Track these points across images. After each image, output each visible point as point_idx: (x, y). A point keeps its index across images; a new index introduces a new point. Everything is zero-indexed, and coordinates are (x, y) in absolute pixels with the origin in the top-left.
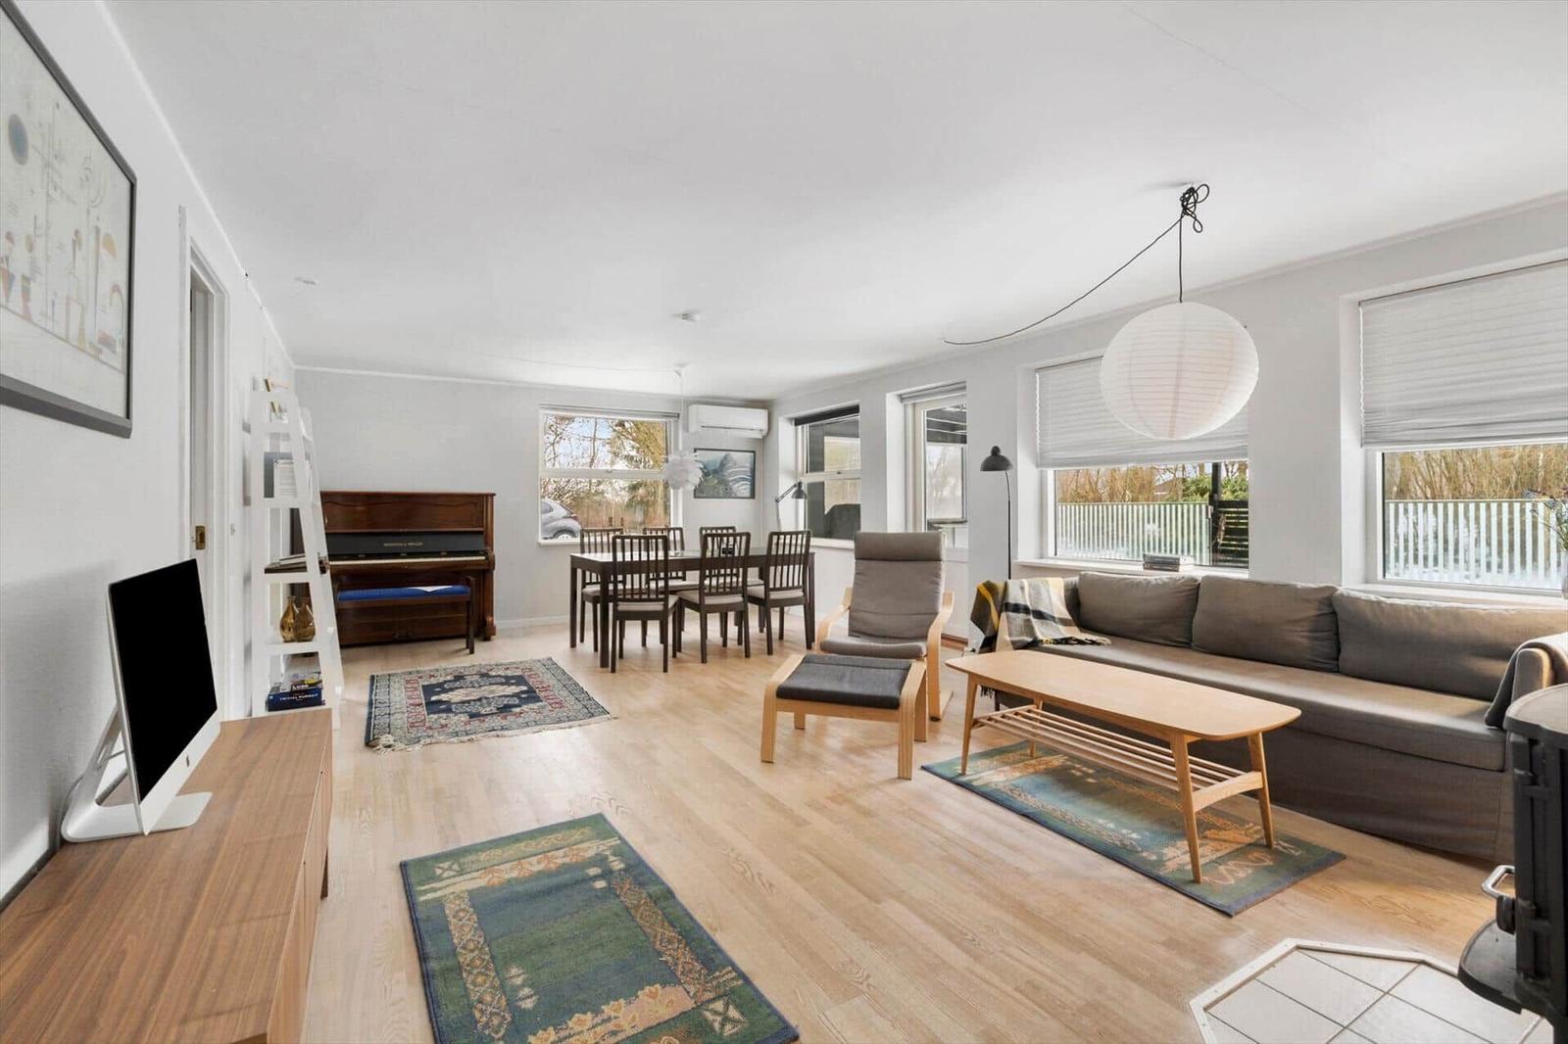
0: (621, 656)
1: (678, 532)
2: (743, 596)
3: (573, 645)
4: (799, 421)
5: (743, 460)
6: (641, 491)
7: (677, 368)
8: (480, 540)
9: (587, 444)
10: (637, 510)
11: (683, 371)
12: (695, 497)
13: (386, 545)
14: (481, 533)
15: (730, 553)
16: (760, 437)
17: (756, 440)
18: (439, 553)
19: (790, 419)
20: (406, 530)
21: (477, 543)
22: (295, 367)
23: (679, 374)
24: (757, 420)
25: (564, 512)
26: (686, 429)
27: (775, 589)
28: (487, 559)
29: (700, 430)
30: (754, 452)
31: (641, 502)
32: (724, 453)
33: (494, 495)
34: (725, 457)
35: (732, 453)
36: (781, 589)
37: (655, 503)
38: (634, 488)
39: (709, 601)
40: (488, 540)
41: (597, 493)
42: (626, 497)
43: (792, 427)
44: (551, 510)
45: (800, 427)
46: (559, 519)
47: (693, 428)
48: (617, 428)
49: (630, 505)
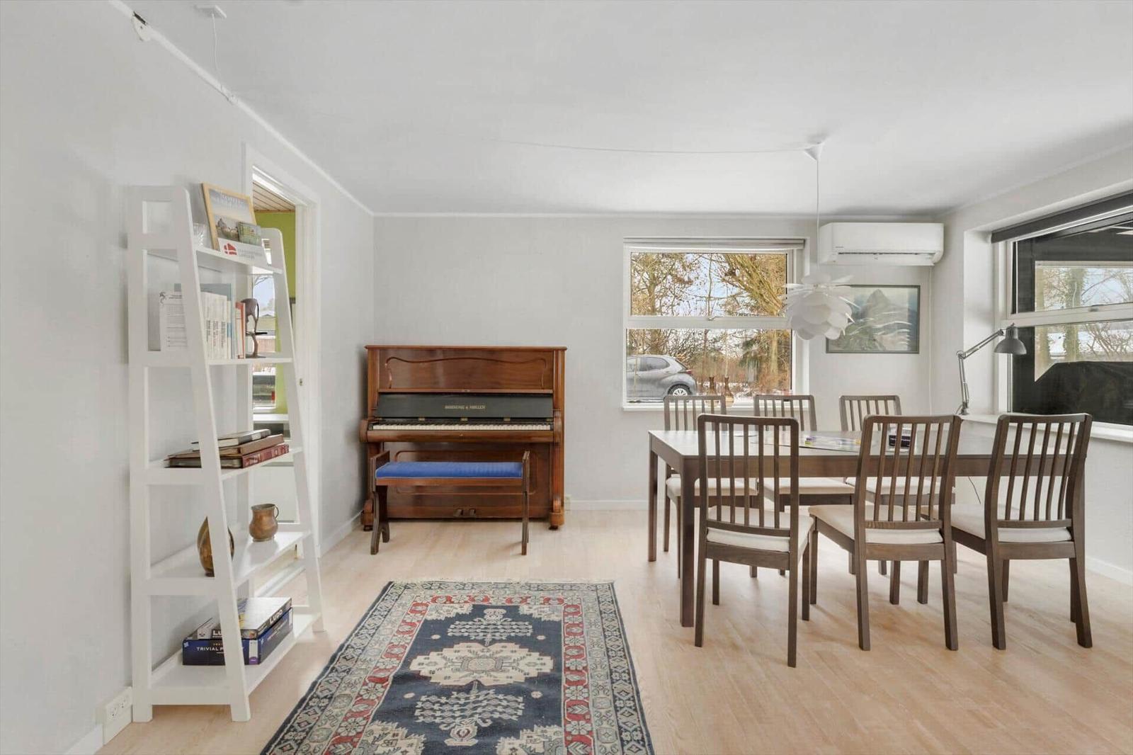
0: (716, 601)
1: (806, 404)
2: (941, 533)
3: (652, 558)
4: (998, 236)
5: (901, 298)
6: (755, 347)
7: (809, 146)
8: (549, 403)
9: (703, 304)
10: (751, 367)
11: (820, 148)
12: (828, 351)
13: (447, 407)
14: (550, 396)
15: (904, 445)
16: (929, 263)
17: (922, 269)
18: (502, 418)
19: (984, 234)
20: (468, 391)
21: (544, 408)
22: (372, 214)
23: (812, 153)
24: (927, 239)
25: (679, 368)
26: (814, 259)
27: (1007, 523)
28: (552, 430)
29: (836, 257)
30: (918, 287)
31: (755, 358)
32: (872, 290)
33: (564, 350)
34: (874, 295)
35: (882, 289)
36: (1021, 524)
37: (768, 359)
38: (747, 344)
39: (873, 536)
40: (558, 406)
41: (715, 350)
42: (740, 352)
43: (986, 247)
44: (668, 365)
45: (1001, 244)
46: (675, 374)
47: (825, 258)
48: (727, 278)
49: (743, 362)
